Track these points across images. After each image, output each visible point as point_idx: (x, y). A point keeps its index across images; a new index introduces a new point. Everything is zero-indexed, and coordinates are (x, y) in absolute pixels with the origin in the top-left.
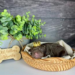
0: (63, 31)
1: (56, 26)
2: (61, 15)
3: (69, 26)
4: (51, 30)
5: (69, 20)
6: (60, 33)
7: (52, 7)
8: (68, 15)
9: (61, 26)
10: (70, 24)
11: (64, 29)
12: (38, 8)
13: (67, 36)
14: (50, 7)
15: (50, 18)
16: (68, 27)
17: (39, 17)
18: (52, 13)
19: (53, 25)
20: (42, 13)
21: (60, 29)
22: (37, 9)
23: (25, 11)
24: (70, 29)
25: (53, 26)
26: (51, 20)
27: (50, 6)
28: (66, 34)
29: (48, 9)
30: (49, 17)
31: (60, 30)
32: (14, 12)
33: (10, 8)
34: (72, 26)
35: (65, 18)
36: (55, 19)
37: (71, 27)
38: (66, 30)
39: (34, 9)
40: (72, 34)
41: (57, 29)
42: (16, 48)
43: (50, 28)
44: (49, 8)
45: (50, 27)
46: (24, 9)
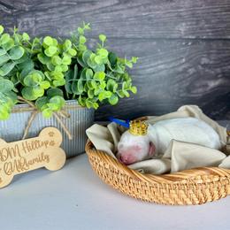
0: (187, 75)
1: (169, 60)
2: (182, 28)
3: (205, 60)
4: (154, 73)
5: (204, 43)
6: (181, 81)
7: (156, 7)
8: (201, 29)
9: (184, 60)
10: (209, 54)
11: (191, 71)
12: (116, 10)
13: (200, 90)
14: (151, 7)
15: (152, 39)
16: (202, 63)
17: (118, 35)
18: (157, 23)
19: (161, 59)
20: (127, 23)
21: (180, 69)
22: (112, 11)
23: (79, 19)
24: (207, 70)
25: (160, 62)
26: (155, 43)
27: (149, 4)
28: (198, 85)
29: (145, 12)
30: (148, 36)
31: (179, 73)
32: (45, 25)
33: (33, 11)
34: (215, 60)
35: (194, 37)
36: (165, 42)
37: (211, 62)
38: (198, 72)
39: (103, 12)
40: (212, 84)
41: (172, 71)
42: (51, 134)
43: (152, 67)
44: (147, 8)
45: (152, 64)
46: (75, 14)
